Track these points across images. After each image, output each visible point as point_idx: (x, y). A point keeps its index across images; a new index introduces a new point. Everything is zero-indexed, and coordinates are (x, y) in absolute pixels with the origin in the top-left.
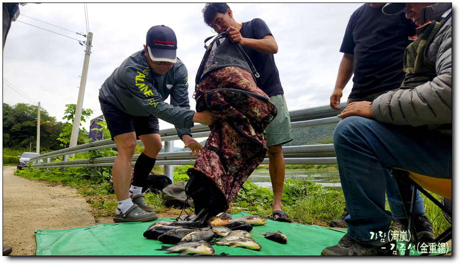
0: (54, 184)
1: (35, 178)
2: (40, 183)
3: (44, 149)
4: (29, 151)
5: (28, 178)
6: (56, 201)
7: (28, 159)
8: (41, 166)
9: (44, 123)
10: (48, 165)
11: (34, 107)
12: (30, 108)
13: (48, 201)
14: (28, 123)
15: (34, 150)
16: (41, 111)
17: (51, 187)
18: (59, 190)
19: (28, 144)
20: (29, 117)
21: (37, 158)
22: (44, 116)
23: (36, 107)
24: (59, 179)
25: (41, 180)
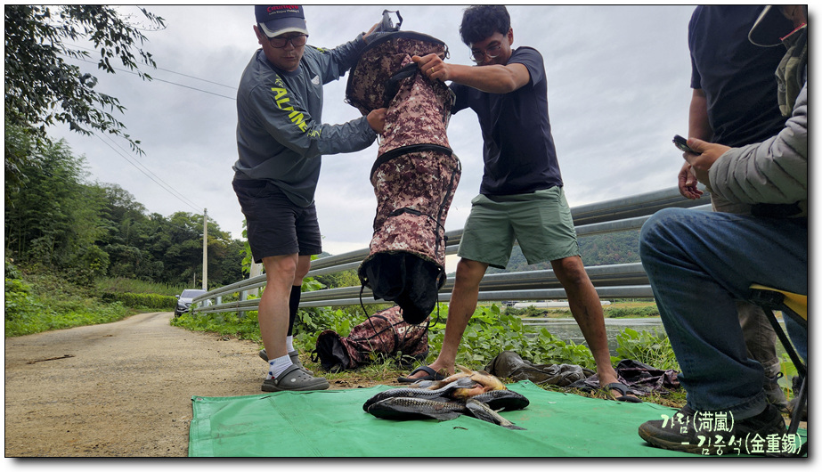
0: (226, 336)
1: (199, 329)
2: (206, 336)
3: (214, 283)
4: (192, 288)
5: (190, 328)
6: (226, 361)
7: (190, 300)
8: (209, 309)
9: (213, 241)
10: (219, 308)
11: (199, 216)
12: (194, 219)
13: (215, 360)
14: (191, 243)
15: (200, 285)
16: (209, 223)
17: (222, 341)
18: (234, 345)
19: (191, 276)
20: (191, 233)
21: (203, 298)
22: (214, 231)
23: (202, 217)
24: (233, 330)
25: (208, 331)
